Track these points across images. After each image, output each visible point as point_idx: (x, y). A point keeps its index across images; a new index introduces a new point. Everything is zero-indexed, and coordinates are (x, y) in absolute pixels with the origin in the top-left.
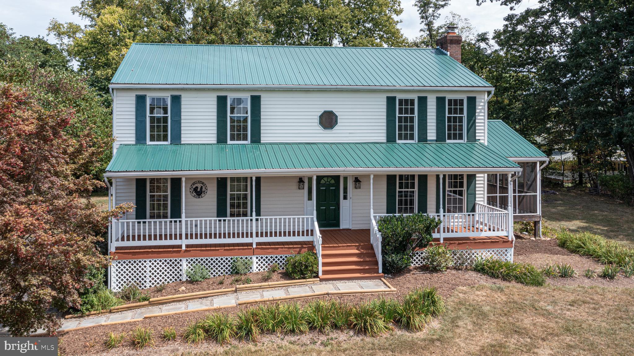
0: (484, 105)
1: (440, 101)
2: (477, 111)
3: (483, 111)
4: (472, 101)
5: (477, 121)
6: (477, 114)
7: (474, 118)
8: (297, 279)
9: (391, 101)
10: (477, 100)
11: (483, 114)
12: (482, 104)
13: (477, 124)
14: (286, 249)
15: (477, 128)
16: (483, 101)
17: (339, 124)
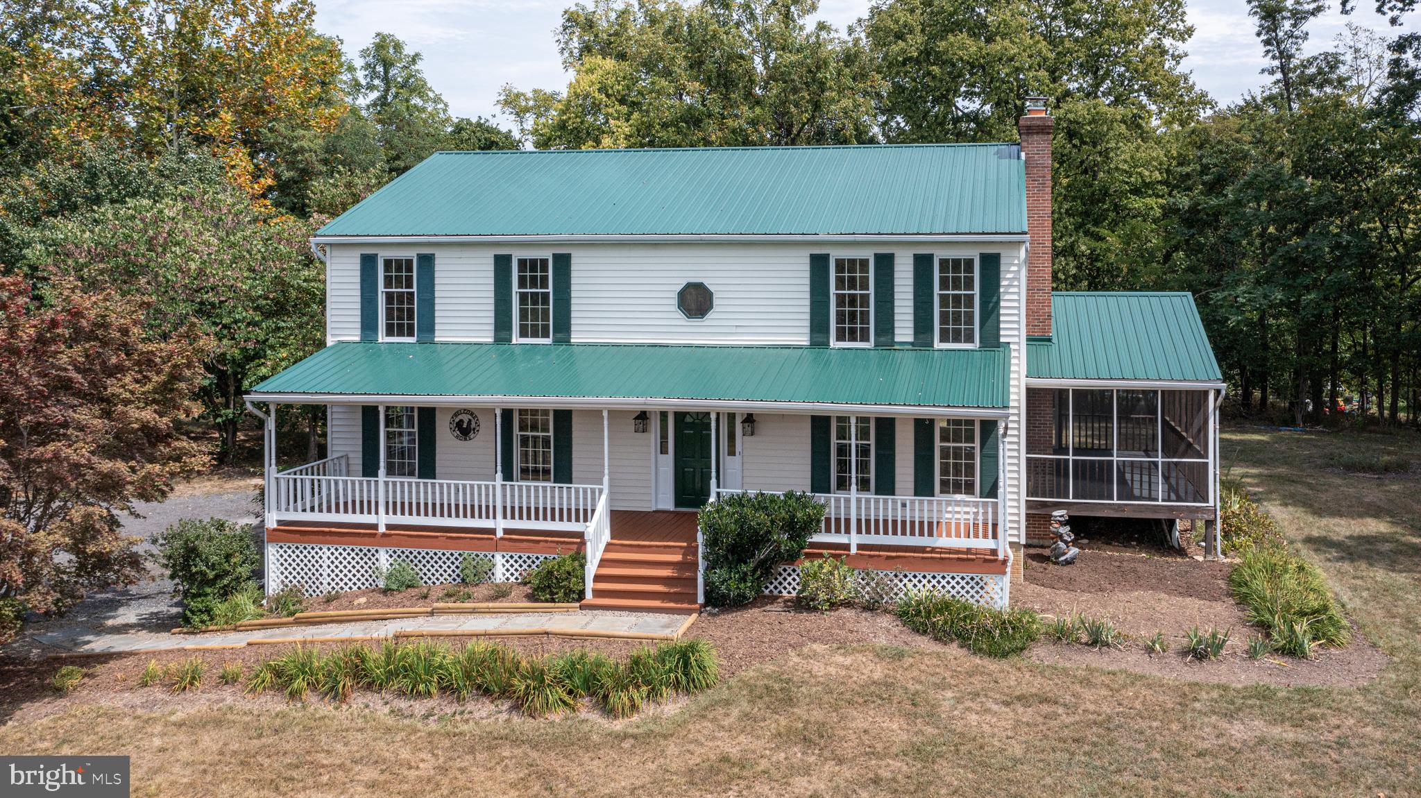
0: (1019, 271)
1: (922, 264)
2: (1004, 283)
3: (1016, 283)
4: (991, 264)
5: (1002, 304)
6: (1002, 290)
7: (995, 299)
8: (542, 602)
9: (819, 264)
10: (1003, 261)
11: (1016, 290)
12: (1014, 268)
13: (1002, 311)
14: (554, 545)
15: (1002, 318)
16: (1016, 262)
17: (715, 308)
